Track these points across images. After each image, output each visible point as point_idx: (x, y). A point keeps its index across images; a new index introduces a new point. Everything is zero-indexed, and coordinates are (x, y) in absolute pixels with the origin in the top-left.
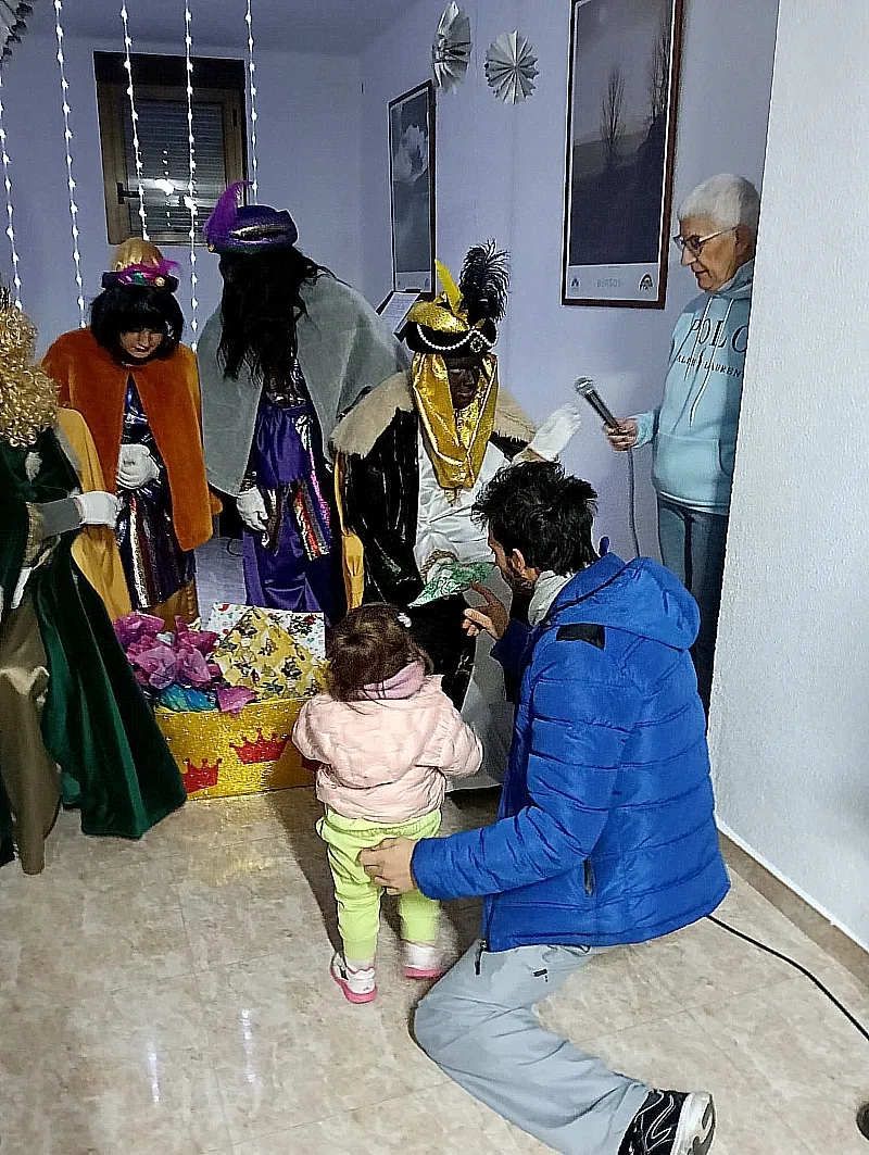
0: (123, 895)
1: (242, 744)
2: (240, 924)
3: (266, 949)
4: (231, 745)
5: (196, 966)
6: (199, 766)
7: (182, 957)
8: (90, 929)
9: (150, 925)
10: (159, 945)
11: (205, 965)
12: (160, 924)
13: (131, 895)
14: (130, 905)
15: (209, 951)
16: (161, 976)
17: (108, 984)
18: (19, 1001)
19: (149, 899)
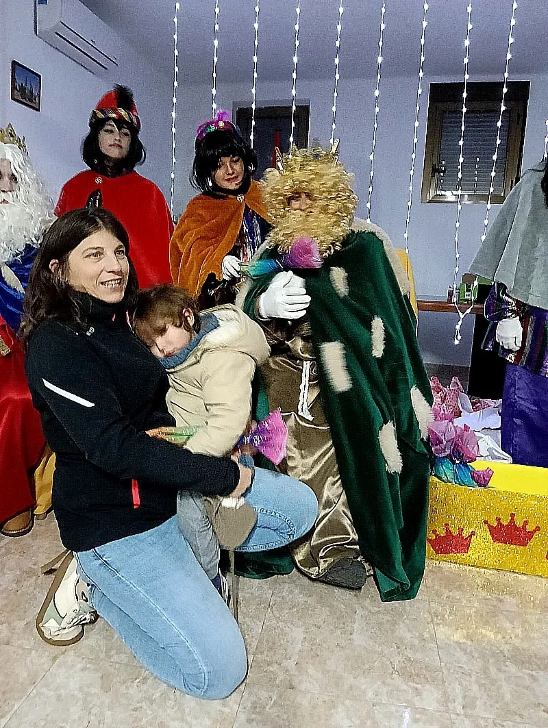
0: (388, 621)
1: (495, 524)
2: (493, 682)
3: (521, 716)
4: (486, 522)
5: (451, 708)
6: (455, 533)
7: (437, 694)
8: (359, 639)
9: (409, 653)
10: (418, 675)
11: (459, 709)
12: (419, 656)
13: (395, 623)
14: (393, 631)
15: (464, 697)
16: (418, 705)
17: (370, 694)
18: (295, 682)
19: (409, 631)
